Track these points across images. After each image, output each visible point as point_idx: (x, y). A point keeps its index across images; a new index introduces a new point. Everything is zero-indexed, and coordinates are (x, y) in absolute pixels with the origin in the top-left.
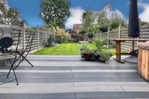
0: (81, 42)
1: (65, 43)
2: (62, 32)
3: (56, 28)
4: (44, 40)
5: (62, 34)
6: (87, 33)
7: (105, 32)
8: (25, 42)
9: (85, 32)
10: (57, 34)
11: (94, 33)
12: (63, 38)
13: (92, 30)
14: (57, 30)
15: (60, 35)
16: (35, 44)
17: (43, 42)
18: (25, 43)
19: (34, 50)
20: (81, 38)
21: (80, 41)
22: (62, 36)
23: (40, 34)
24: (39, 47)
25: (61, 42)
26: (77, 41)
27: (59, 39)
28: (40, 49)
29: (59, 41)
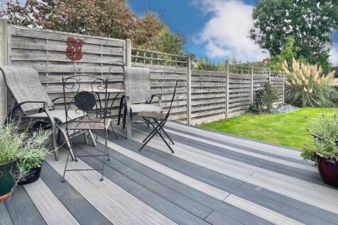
1: (317, 106)
2: (308, 75)
3: (290, 64)
4: (246, 94)
5: (307, 81)
8: (191, 97)
10: (290, 81)
12: (311, 91)
14: (291, 70)
15: (300, 82)
16: (217, 104)
17: (242, 99)
18: (190, 100)
19: (214, 117)
22: (307, 87)
23: (232, 81)
24: (228, 111)
25: (304, 103)
27: (297, 95)
28: (230, 116)
29: (298, 100)
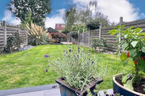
0: (64, 43)
1: (42, 44)
2: (38, 30)
5: (38, 33)
6: (70, 32)
7: (94, 29)
9: (68, 32)
10: (30, 33)
11: (78, 32)
12: (39, 38)
13: (77, 29)
14: (30, 28)
15: (34, 34)
20: (64, 38)
21: (62, 41)
22: (38, 36)
25: (37, 43)
26: (58, 42)
27: (33, 40)
29: (34, 42)
